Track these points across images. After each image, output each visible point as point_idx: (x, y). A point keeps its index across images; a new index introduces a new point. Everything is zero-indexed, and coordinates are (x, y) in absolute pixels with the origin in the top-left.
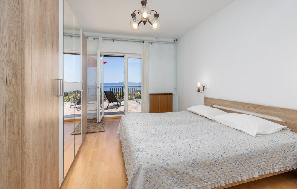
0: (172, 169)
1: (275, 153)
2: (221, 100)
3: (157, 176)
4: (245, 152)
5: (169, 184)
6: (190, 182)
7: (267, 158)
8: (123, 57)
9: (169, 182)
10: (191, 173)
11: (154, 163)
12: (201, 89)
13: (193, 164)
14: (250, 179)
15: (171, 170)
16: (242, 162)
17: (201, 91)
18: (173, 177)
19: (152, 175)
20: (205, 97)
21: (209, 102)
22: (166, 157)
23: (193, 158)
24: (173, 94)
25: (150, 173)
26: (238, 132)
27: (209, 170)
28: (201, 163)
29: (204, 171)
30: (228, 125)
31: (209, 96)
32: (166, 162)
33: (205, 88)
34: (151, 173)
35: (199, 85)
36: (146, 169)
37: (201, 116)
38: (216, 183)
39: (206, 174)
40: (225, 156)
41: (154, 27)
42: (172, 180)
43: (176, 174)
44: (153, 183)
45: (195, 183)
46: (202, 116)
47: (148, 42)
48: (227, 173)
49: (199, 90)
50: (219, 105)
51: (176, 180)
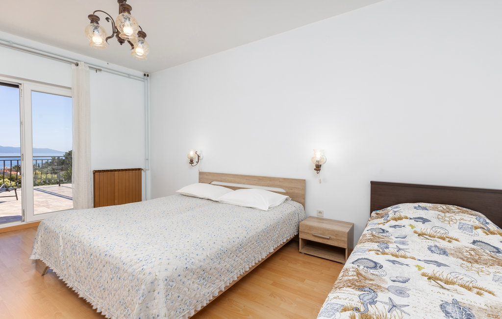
0: (198, 268)
1: (284, 223)
2: (223, 174)
3: (182, 283)
4: (264, 227)
5: (196, 289)
6: (217, 278)
7: (279, 229)
8: (17, 86)
9: (196, 285)
10: (219, 266)
11: (176, 268)
12: (195, 160)
13: (219, 255)
14: (268, 255)
15: (196, 269)
16: (262, 238)
17: (195, 163)
18: (200, 278)
19: (175, 285)
20: (201, 171)
21: (205, 178)
22: (188, 255)
23: (220, 247)
24: (142, 169)
25: (171, 283)
26: (250, 209)
27: (235, 256)
28: (228, 251)
29: (231, 260)
30: (238, 204)
31: (205, 169)
32: (191, 262)
33: (200, 158)
34: (173, 281)
35: (192, 154)
36: (166, 278)
37: (200, 198)
38: (241, 270)
39: (233, 262)
40: (248, 237)
41: (138, 54)
42: (198, 283)
43: (203, 273)
44: (176, 295)
45: (222, 278)
46: (202, 199)
47: (89, 67)
48: (250, 256)
49: (192, 162)
50: (221, 181)
51: (202, 281)
